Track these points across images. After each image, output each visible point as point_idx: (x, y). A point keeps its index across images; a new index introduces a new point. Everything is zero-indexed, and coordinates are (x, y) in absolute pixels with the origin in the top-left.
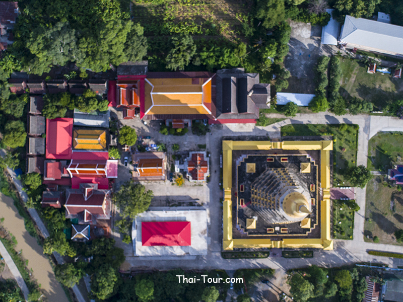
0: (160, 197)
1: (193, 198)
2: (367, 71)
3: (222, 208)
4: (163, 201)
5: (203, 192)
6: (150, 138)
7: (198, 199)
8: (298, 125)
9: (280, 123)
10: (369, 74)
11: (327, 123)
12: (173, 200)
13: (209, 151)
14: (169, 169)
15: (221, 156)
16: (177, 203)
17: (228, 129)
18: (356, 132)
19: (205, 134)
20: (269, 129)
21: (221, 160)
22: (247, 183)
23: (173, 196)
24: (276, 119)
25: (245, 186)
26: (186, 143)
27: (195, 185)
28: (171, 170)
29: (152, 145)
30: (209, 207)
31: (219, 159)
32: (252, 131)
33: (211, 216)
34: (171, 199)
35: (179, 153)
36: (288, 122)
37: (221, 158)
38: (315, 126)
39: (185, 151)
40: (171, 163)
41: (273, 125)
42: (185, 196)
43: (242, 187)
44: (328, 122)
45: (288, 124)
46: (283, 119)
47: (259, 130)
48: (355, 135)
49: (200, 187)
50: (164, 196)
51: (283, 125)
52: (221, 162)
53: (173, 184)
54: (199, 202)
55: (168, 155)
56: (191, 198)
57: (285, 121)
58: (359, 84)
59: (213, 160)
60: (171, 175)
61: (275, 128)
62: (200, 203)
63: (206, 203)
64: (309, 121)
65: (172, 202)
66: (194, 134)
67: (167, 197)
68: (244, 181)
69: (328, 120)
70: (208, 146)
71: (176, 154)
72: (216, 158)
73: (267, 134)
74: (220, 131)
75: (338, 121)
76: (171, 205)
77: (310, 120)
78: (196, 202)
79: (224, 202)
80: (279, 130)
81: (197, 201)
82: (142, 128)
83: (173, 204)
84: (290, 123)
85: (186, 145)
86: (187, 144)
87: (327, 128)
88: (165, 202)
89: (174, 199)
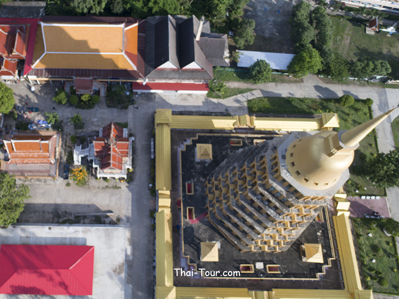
0: (44, 205)
1: (103, 209)
2: (365, 32)
3: (153, 228)
4: (49, 213)
5: (119, 199)
6: (37, 110)
7: (111, 212)
8: (274, 98)
9: (245, 95)
10: (368, 35)
11: (319, 96)
12: (66, 212)
13: (132, 132)
14: (65, 159)
15: (152, 139)
16: (72, 218)
17: (164, 101)
18: (368, 111)
19: (126, 108)
20: (229, 102)
21: (152, 147)
22: (198, 180)
23: (66, 205)
24: (238, 89)
25: (195, 185)
26: (95, 120)
27: (107, 187)
28: (67, 160)
29: (39, 121)
30: (131, 225)
31: (150, 145)
32: (201, 104)
33: (133, 242)
34: (63, 209)
35: (83, 134)
36: (257, 94)
37: (152, 143)
38: (301, 100)
39: (92, 132)
40: (68, 149)
41: (235, 97)
42: (88, 206)
43: (189, 186)
44: (321, 95)
45: (259, 96)
46: (250, 90)
47: (213, 103)
48: (368, 115)
49: (116, 191)
50: (51, 205)
51: (250, 98)
52: (152, 150)
53: (68, 184)
54: (113, 216)
55: (65, 137)
56: (98, 210)
57: (254, 92)
58: (357, 47)
59: (139, 146)
60: (66, 169)
61: (237, 101)
62: (115, 219)
63: (124, 218)
64: (290, 94)
65: (64, 216)
66: (109, 106)
67: (57, 206)
68: (193, 177)
69: (320, 93)
70: (130, 125)
71: (78, 136)
72: (144, 143)
73: (226, 110)
74: (151, 104)
75: (336, 94)
76: (61, 220)
77: (291, 92)
78: (107, 217)
79: (157, 215)
80: (246, 104)
81: (108, 214)
82: (27, 96)
83: (65, 218)
84: (261, 95)
85: (96, 123)
86: (97, 121)
87: (321, 104)
88: (51, 216)
89: (68, 211)
